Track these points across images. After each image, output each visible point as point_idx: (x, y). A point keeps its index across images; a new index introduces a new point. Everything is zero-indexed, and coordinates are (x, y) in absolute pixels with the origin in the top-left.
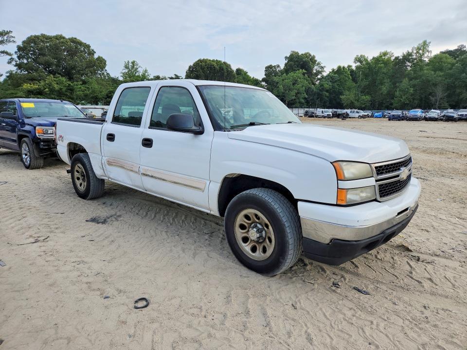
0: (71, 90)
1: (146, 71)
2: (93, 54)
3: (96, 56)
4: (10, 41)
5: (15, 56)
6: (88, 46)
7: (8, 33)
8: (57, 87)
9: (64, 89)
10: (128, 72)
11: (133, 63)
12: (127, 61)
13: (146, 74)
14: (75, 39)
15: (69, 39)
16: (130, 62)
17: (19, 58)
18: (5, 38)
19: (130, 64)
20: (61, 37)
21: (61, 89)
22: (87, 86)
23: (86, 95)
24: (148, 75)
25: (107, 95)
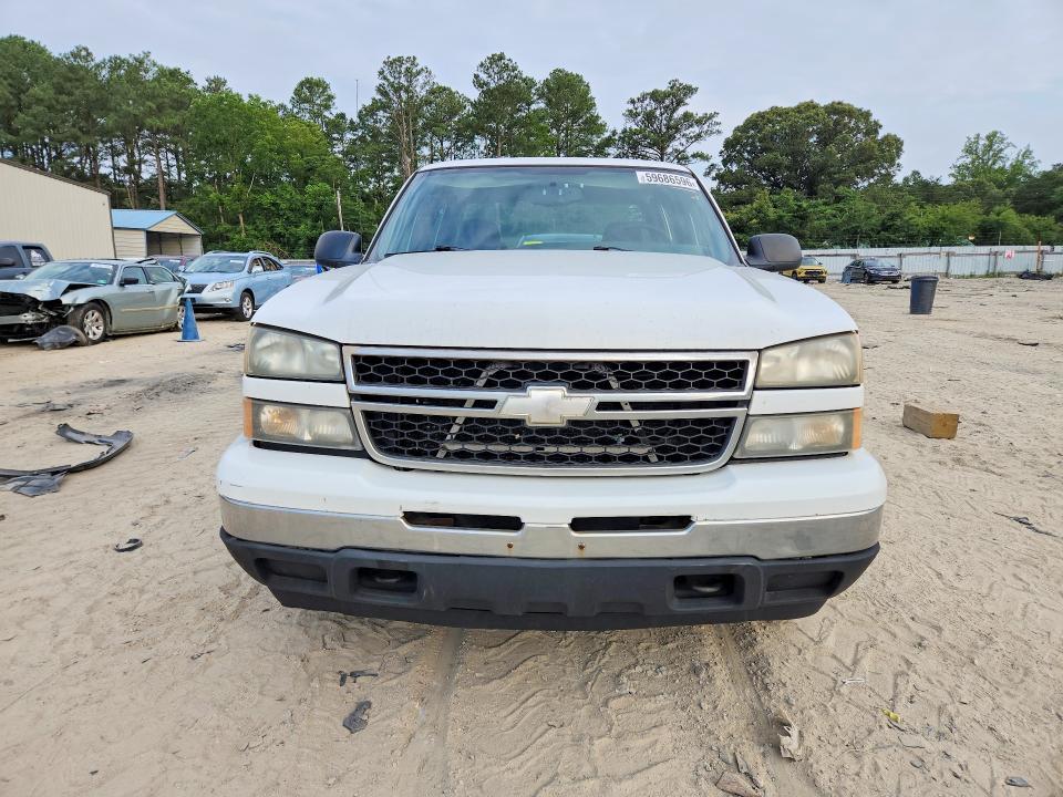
0: (802, 218)
1: (1027, 154)
2: (876, 132)
3: (882, 134)
4: (712, 133)
5: (718, 160)
6: (867, 115)
7: (711, 117)
8: (772, 213)
9: (788, 216)
10: (973, 162)
11: (991, 137)
12: (972, 136)
13: (1027, 161)
14: (839, 103)
15: (826, 108)
16: (983, 135)
17: (725, 162)
18: (705, 127)
19: (982, 142)
20: (811, 106)
21: (781, 217)
22: (840, 205)
23: (834, 228)
24: (1032, 164)
25: (883, 224)
